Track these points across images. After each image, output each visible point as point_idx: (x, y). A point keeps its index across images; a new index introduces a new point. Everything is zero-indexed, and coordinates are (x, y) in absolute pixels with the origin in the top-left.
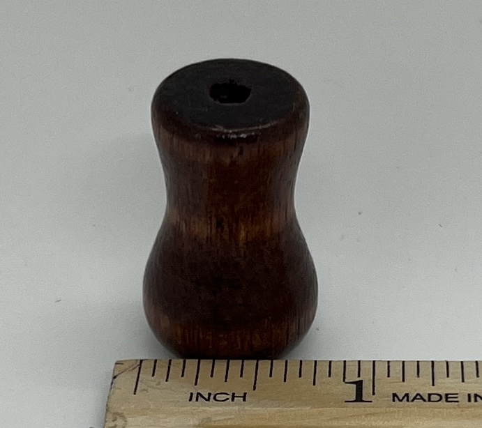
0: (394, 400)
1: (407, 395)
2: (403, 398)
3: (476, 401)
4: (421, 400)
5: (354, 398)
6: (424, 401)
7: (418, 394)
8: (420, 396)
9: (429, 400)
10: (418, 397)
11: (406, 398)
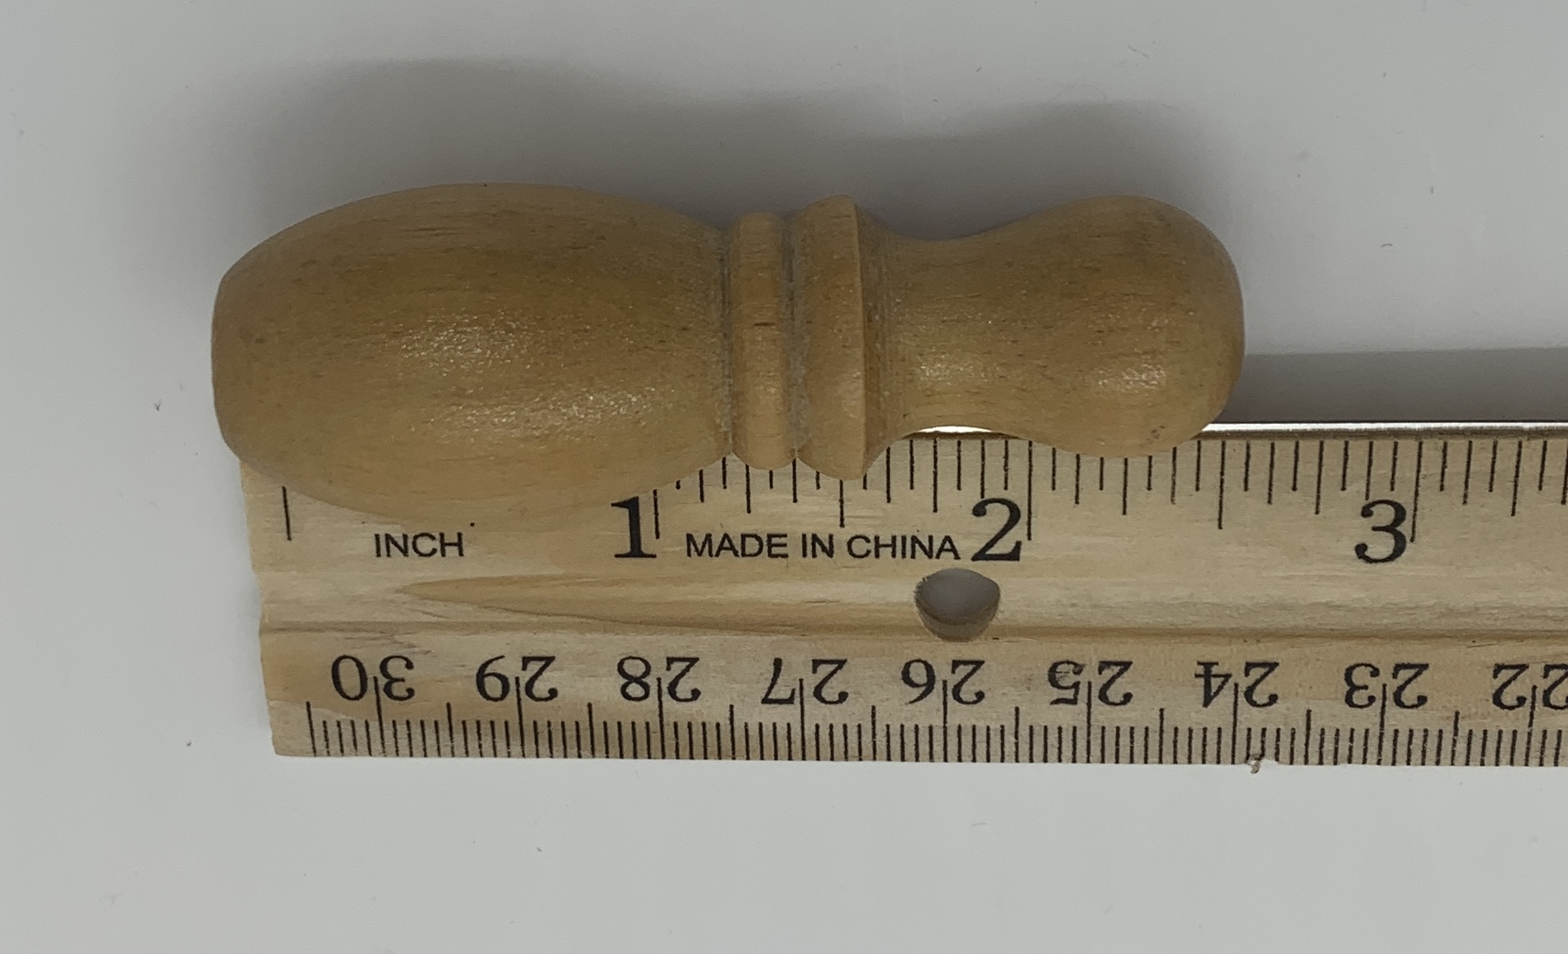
0: (689, 555)
1: (708, 537)
2: (703, 546)
3: (814, 556)
4: (731, 552)
5: (628, 550)
6: (736, 554)
7: (726, 536)
8: (730, 541)
9: (744, 555)
10: (726, 544)
11: (707, 546)
